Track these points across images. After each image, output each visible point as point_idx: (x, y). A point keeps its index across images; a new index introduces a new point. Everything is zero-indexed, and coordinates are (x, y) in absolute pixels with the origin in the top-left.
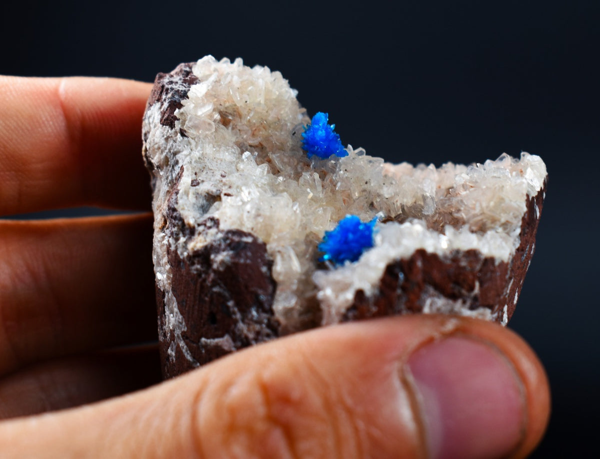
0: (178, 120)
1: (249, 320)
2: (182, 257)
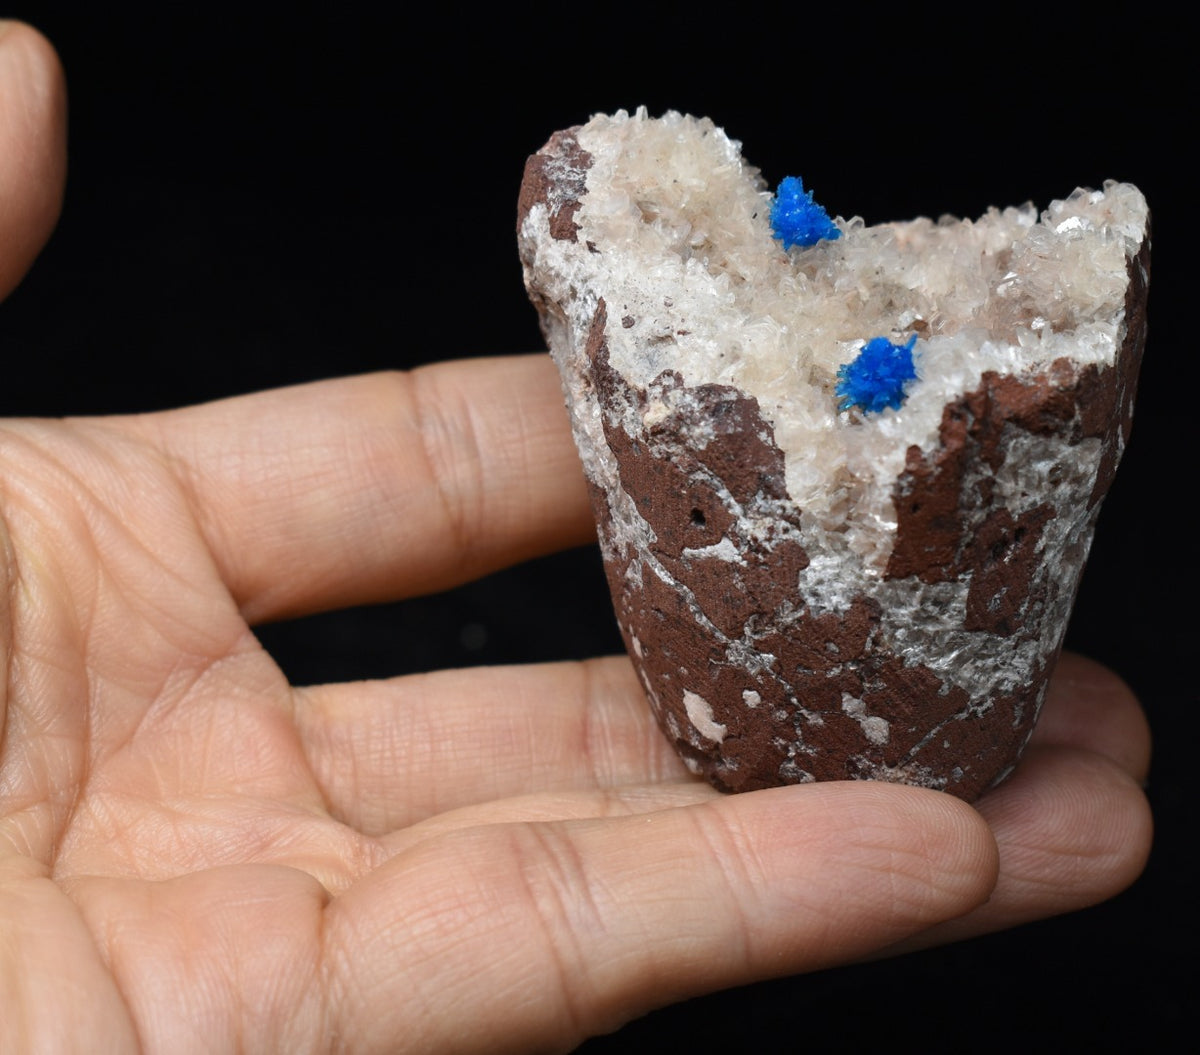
0: (580, 228)
1: (754, 513)
2: (632, 436)
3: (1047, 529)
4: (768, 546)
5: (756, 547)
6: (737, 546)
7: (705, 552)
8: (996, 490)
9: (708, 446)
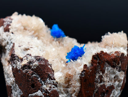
0: (10, 29)
1: (46, 83)
2: (19, 69)
3: (113, 92)
4: (49, 91)
5: (46, 91)
6: (42, 92)
7: (34, 94)
8: (103, 79)
9: (36, 67)
